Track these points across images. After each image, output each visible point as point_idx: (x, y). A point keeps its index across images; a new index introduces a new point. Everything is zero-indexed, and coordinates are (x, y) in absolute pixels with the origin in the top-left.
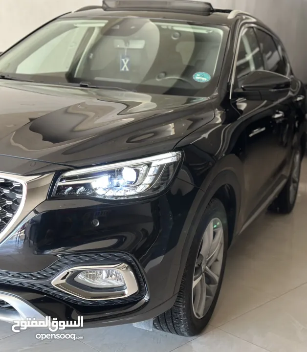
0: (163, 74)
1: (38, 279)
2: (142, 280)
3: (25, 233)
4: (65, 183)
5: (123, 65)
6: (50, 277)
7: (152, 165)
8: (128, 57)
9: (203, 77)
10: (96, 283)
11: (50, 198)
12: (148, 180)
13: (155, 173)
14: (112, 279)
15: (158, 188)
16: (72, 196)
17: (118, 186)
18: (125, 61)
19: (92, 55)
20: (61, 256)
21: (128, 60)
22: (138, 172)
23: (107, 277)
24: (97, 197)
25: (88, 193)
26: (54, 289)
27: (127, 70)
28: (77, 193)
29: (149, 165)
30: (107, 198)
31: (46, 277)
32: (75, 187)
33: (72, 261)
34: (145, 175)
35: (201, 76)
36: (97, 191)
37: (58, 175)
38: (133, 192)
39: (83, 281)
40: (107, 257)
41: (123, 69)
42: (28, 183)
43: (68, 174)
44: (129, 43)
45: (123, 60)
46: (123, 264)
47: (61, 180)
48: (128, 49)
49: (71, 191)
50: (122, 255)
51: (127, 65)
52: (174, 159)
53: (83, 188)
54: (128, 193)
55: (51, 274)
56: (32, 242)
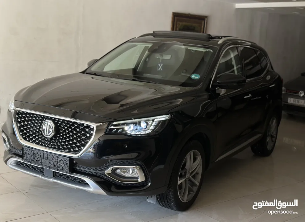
0: (185, 71)
1: (99, 171)
2: (147, 175)
3: (95, 150)
4: (113, 127)
5: (159, 67)
6: (104, 170)
7: (155, 121)
8: (162, 63)
9: (196, 76)
10: (126, 175)
11: (106, 134)
12: (152, 128)
13: (156, 125)
14: (134, 174)
15: (157, 132)
16: (116, 133)
17: (137, 129)
18: (161, 65)
19: (148, 59)
20: (110, 160)
21: (162, 65)
22: (147, 123)
23: (132, 173)
24: (128, 134)
25: (123, 132)
26: (106, 176)
27: (161, 70)
28: (118, 132)
29: (153, 121)
30: (132, 135)
31: (103, 170)
32: (118, 129)
33: (114, 163)
34: (151, 125)
35: (195, 76)
36: (127, 132)
37: (110, 123)
38: (144, 133)
39: (120, 173)
40: (130, 162)
41: (159, 70)
42: (97, 127)
43: (114, 123)
44: (163, 56)
45: (159, 65)
46: (138, 166)
47: (111, 126)
48: (162, 59)
49: (116, 131)
50: (137, 162)
51: (161, 67)
52: (167, 118)
53: (121, 130)
54: (142, 133)
55: (105, 169)
56: (98, 155)
